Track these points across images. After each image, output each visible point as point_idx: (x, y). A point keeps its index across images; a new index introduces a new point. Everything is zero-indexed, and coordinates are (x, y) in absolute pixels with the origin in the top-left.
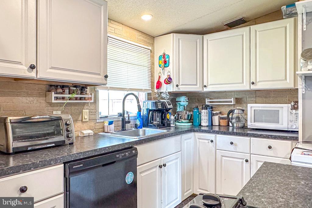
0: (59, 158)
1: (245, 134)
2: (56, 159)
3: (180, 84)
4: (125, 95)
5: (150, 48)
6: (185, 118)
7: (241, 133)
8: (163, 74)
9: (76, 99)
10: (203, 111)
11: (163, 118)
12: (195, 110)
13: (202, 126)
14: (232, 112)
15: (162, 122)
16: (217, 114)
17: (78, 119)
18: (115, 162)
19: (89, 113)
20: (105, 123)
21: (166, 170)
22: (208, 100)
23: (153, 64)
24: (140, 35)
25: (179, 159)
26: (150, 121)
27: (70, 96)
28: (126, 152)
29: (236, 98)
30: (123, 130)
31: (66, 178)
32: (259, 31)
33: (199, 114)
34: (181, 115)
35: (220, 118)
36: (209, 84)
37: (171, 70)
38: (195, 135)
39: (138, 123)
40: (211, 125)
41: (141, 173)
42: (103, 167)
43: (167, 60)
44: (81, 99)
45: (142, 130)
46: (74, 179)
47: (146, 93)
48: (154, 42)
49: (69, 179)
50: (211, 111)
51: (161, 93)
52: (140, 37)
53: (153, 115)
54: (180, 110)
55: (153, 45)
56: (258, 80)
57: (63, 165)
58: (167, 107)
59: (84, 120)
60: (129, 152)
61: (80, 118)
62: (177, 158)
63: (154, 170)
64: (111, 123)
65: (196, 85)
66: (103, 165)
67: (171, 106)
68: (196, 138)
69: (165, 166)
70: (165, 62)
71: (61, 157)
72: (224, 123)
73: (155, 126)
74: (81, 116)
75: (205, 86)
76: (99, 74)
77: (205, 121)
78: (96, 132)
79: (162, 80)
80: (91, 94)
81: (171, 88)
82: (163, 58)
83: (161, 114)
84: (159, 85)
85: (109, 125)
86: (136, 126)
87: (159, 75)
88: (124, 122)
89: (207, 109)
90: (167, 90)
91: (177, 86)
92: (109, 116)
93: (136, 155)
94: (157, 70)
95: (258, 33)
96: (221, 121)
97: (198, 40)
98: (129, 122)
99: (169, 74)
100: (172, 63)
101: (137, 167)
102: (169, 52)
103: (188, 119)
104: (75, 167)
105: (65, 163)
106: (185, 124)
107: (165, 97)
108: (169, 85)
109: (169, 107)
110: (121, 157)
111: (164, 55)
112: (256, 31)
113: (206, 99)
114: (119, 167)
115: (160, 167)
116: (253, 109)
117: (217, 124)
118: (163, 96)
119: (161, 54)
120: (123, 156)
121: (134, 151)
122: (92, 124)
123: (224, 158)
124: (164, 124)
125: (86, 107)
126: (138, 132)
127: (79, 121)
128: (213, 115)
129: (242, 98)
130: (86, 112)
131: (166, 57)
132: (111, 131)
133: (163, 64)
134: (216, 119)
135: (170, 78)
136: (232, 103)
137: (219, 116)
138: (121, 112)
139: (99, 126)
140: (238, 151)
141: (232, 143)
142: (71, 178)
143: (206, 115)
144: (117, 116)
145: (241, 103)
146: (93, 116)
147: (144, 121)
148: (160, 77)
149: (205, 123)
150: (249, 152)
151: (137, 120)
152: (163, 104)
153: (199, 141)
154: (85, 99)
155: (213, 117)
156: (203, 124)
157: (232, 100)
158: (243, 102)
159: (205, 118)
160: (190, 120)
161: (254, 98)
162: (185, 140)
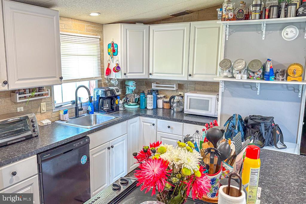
0: (33, 151)
1: (180, 120)
2: (32, 152)
3: (128, 72)
4: (77, 87)
5: (99, 37)
6: (133, 101)
7: (177, 119)
8: (112, 62)
9: (36, 96)
10: (149, 96)
11: (113, 103)
12: (142, 95)
13: (148, 109)
14: (173, 97)
15: (112, 108)
16: (161, 98)
17: (37, 111)
18: (72, 149)
19: (46, 105)
20: (61, 113)
21: (114, 150)
22: (154, 85)
23: (102, 51)
24: (89, 25)
25: (125, 141)
26: (101, 107)
27: (30, 94)
28: (81, 141)
29: (178, 84)
30: (77, 117)
31: (39, 164)
32: (198, 28)
33: (145, 98)
34: (129, 98)
35: (164, 102)
36: (154, 72)
37: (119, 59)
38: (140, 119)
39: (90, 109)
40: (156, 108)
41: (92, 155)
42: (64, 154)
43: (116, 49)
44: (39, 95)
45: (93, 115)
46: (44, 165)
47: (97, 80)
48: (103, 29)
49: (41, 164)
50: (156, 95)
51: (111, 79)
52: (89, 28)
53: (103, 102)
54: (129, 93)
55: (102, 32)
56: (194, 73)
57: (36, 155)
58: (115, 94)
59: (42, 112)
60: (83, 141)
61: (39, 110)
62: (124, 140)
63: (104, 151)
64: (65, 113)
65: (143, 73)
66: (64, 153)
67: (119, 93)
68: (141, 121)
69: (113, 148)
70: (114, 51)
71: (35, 151)
72: (167, 106)
73: (105, 111)
74: (39, 108)
75: (151, 74)
76: (55, 77)
77: (150, 105)
78: (53, 120)
79: (111, 68)
80: (48, 90)
81: (119, 76)
82: (112, 47)
83: (110, 100)
84: (108, 72)
85: (64, 114)
86: (88, 112)
87: (109, 62)
88: (77, 110)
89: (152, 94)
90: (116, 76)
91: (125, 74)
92: (64, 105)
93: (89, 143)
94: (107, 57)
95: (197, 29)
96: (165, 104)
97: (145, 30)
98: (82, 109)
99: (117, 62)
100: (120, 52)
101: (90, 151)
102: (117, 42)
103: (135, 102)
104: (45, 156)
105: (37, 154)
106: (132, 107)
107: (114, 83)
108: (117, 73)
109: (117, 94)
110: (77, 146)
111: (113, 44)
112: (195, 27)
113: (152, 83)
114: (75, 153)
115: (109, 148)
116: (189, 98)
117: (161, 107)
118: (112, 82)
119: (110, 42)
120: (78, 145)
121: (87, 140)
122: (49, 114)
123: (163, 139)
124: (113, 109)
125: (43, 101)
126: (90, 117)
127: (39, 112)
128: (158, 98)
129: (183, 84)
130: (43, 104)
131: (114, 46)
132: (66, 119)
133: (111, 53)
134: (160, 103)
135: (118, 67)
136: (175, 89)
137: (163, 100)
138: (74, 99)
139: (55, 115)
140: (173, 133)
141: (169, 127)
142: (42, 164)
143: (151, 99)
144: (70, 104)
145: (182, 89)
146: (50, 107)
147: (95, 106)
148: (109, 64)
149: (150, 106)
150: (182, 135)
151: (89, 106)
152: (112, 91)
153: (143, 124)
154: (42, 95)
155: (157, 100)
156: (148, 107)
157: (175, 86)
158: (184, 88)
159: (150, 102)
160: (137, 102)
161: (194, 85)
162: (131, 124)
